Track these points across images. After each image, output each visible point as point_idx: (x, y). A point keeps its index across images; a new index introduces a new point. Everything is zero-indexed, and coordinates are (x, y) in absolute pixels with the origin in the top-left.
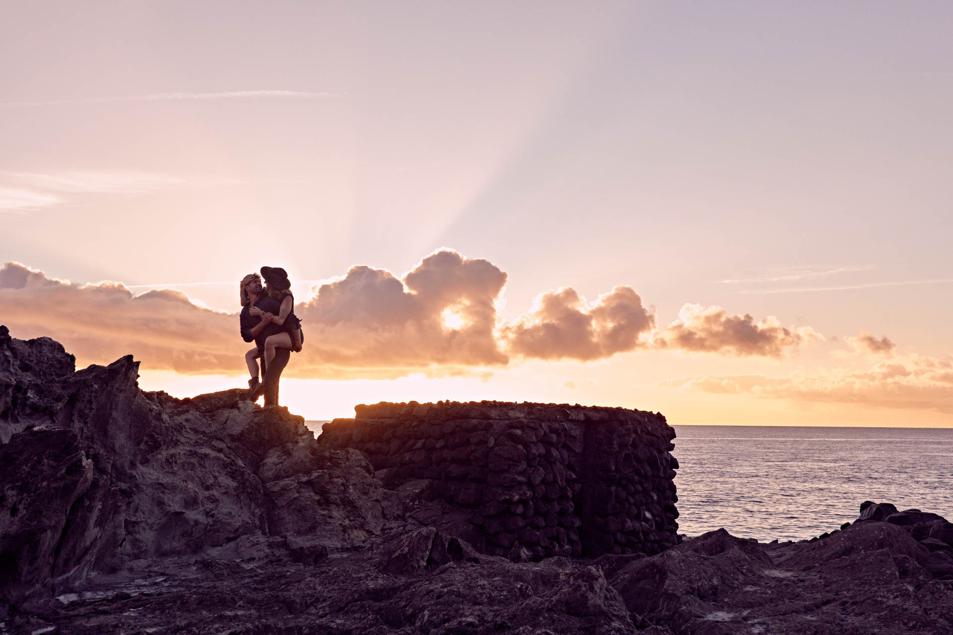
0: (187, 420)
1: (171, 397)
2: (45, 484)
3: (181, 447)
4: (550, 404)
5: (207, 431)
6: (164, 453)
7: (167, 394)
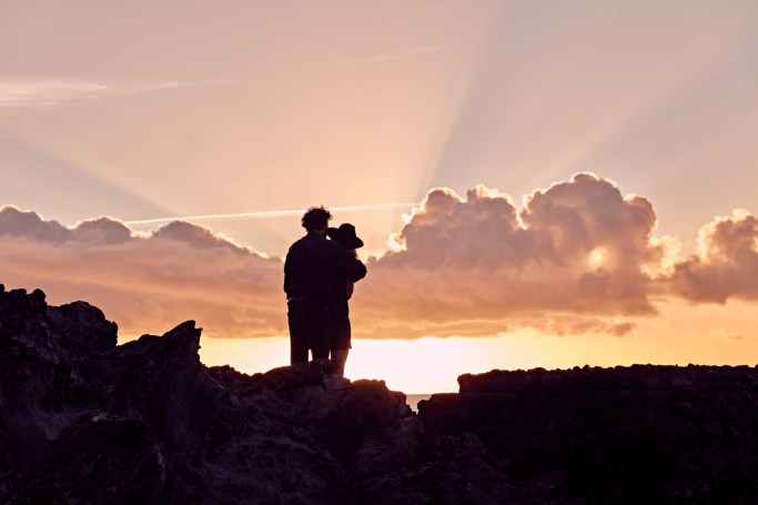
0: (259, 402)
1: (239, 373)
2: (114, 489)
3: (254, 437)
4: (725, 366)
5: (285, 416)
6: (235, 445)
7: (233, 369)
